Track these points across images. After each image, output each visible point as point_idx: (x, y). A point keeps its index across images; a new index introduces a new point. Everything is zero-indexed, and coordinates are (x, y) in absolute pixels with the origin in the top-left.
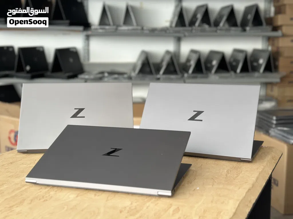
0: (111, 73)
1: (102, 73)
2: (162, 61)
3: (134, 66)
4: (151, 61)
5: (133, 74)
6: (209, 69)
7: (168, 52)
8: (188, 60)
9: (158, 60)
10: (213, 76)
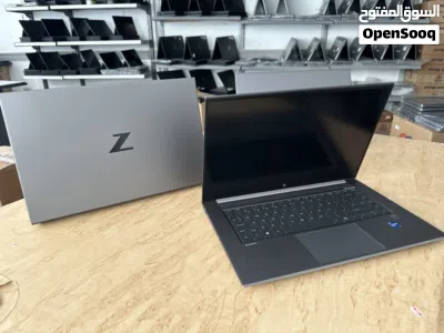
0: (263, 60)
1: (256, 59)
2: (310, 48)
3: (284, 52)
4: (300, 48)
5: (282, 61)
6: (354, 56)
7: (316, 39)
8: (334, 47)
9: (306, 48)
10: (357, 63)
